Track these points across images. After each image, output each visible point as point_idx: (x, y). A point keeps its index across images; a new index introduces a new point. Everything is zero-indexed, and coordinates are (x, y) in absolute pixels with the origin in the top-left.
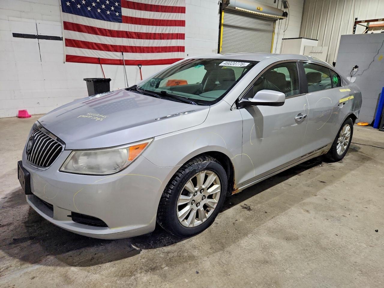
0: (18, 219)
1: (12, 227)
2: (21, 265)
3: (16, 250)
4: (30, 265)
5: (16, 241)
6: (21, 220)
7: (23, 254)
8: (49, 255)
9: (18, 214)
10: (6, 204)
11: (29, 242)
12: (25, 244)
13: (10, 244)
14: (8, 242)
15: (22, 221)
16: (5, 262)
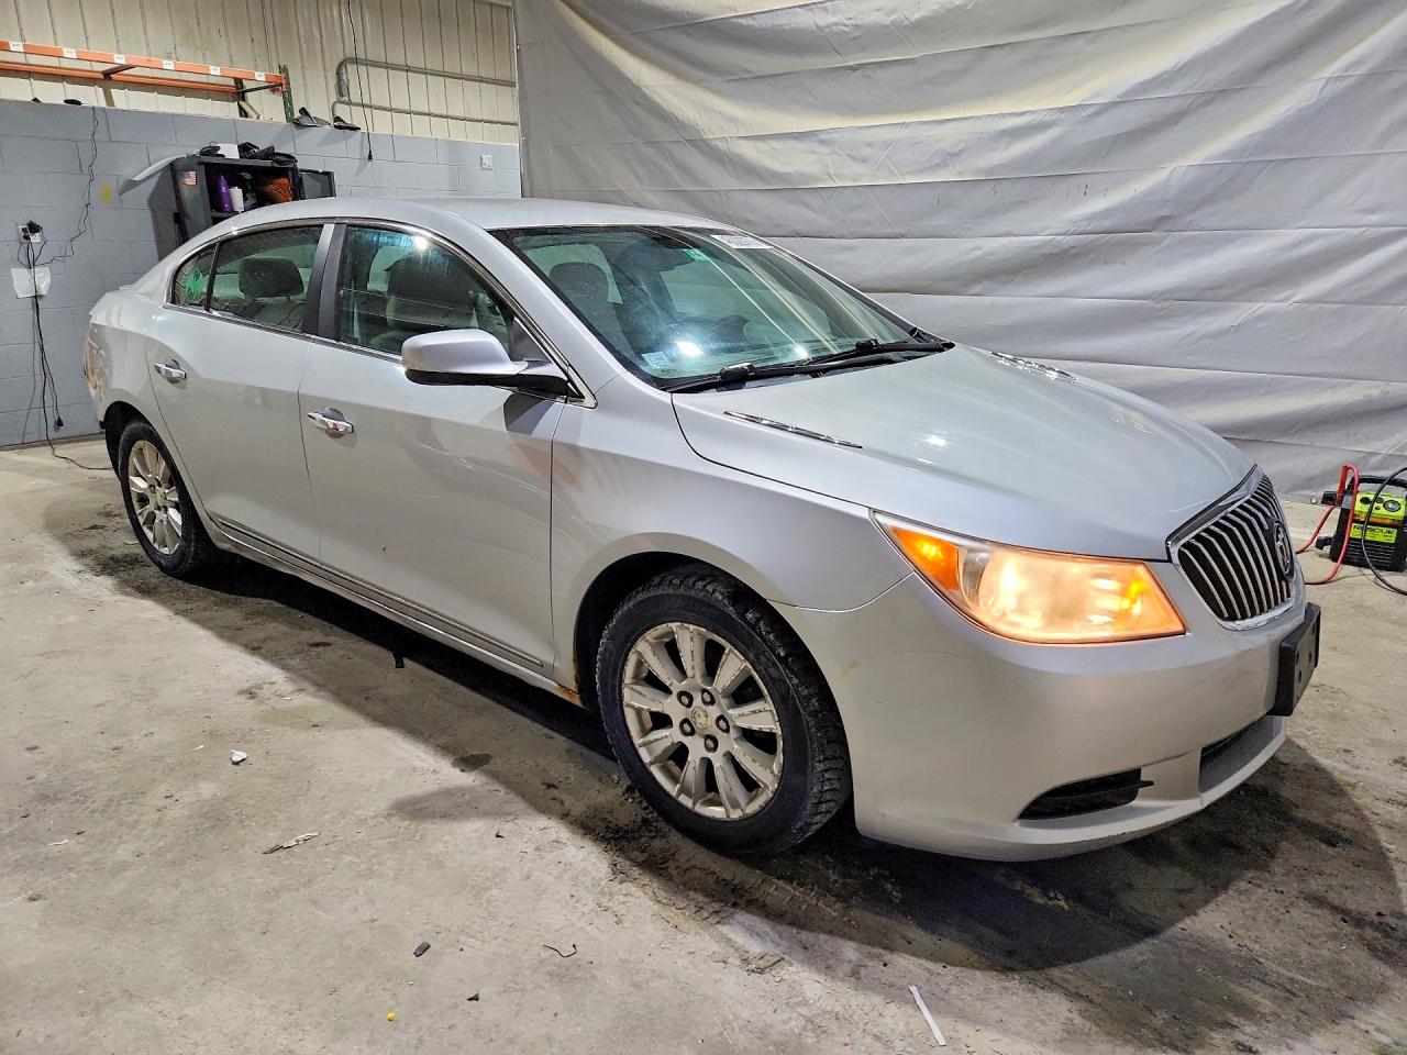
0: (1273, 897)
1: (1315, 885)
2: (1354, 786)
3: (1344, 819)
4: (1336, 774)
5: (1331, 839)
6: (1266, 886)
7: (1334, 803)
8: (1283, 764)
9: (1261, 916)
10: (1266, 1006)
11: (1301, 814)
12: (1316, 817)
13: (1348, 842)
14: (1354, 853)
15: (1266, 880)
16: (1388, 817)
